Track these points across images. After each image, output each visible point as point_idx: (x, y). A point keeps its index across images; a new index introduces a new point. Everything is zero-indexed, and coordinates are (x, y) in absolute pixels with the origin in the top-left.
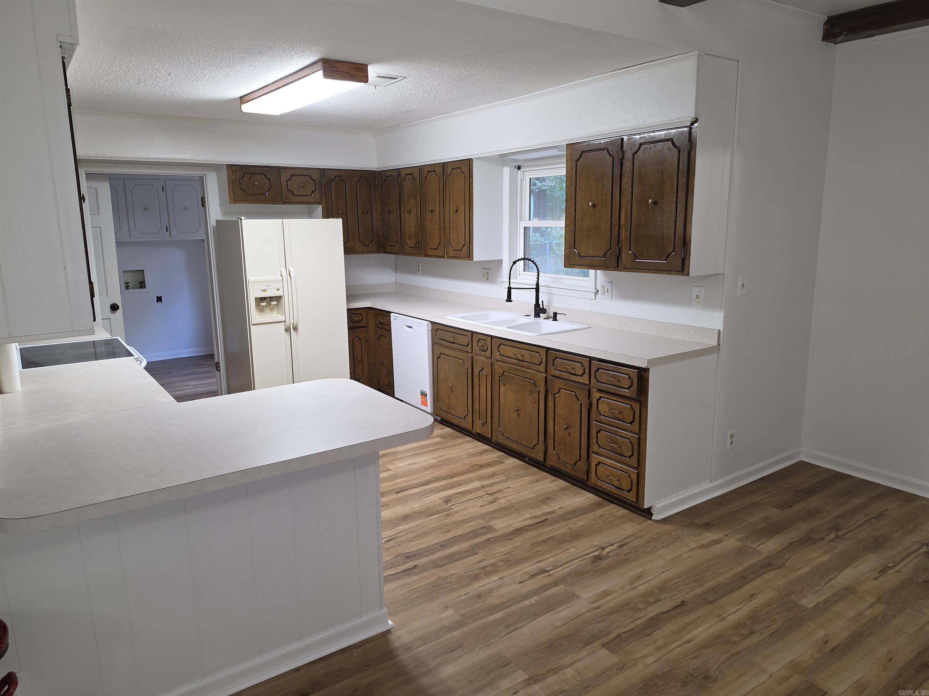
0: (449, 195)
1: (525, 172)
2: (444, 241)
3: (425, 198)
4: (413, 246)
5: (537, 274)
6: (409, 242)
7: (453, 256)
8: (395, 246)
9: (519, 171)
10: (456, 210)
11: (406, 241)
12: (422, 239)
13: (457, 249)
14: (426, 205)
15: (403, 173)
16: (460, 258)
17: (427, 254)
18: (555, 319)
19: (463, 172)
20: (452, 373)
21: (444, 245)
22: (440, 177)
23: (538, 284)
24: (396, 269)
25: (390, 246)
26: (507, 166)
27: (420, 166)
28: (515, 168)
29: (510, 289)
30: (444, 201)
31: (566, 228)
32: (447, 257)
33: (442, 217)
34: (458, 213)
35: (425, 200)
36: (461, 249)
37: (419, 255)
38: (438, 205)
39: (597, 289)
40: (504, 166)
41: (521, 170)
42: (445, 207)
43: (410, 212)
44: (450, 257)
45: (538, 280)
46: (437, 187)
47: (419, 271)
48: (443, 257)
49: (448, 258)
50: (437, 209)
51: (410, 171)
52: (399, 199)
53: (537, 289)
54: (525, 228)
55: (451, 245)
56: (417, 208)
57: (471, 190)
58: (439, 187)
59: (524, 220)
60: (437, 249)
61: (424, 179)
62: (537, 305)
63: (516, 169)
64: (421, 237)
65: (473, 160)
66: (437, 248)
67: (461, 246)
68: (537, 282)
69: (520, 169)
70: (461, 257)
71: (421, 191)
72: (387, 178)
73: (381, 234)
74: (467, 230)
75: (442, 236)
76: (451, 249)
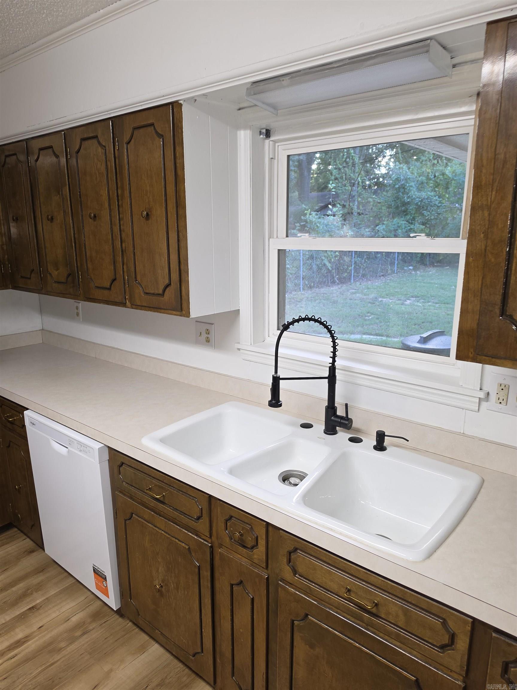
0: (130, 184)
1: (277, 144)
2: (124, 276)
3: (80, 192)
4: (63, 280)
5: (332, 349)
6: (55, 273)
7: (145, 305)
8: (30, 278)
9: (267, 141)
10: (147, 214)
11: (49, 270)
12: (79, 268)
13: (152, 292)
14: (81, 206)
15: (36, 145)
16: (159, 310)
17: (91, 297)
18: (380, 447)
19: (160, 132)
20: (160, 561)
21: (124, 283)
22: (107, 148)
23: (332, 369)
24: (42, 310)
25: (22, 277)
26: (245, 128)
27: (65, 131)
28: (261, 133)
29: (276, 380)
30: (120, 198)
31: (471, 259)
32: (132, 305)
33: (116, 229)
34: (150, 221)
35: (80, 195)
36: (161, 292)
37: (75, 297)
38: (107, 205)
39: (485, 388)
40: (238, 127)
41: (272, 138)
42: (121, 209)
43: (52, 219)
44: (135, 306)
45: (334, 361)
46: (103, 168)
47: (78, 314)
48: (124, 305)
49: (134, 306)
50: (105, 214)
51: (46, 143)
52: (30, 195)
53: (332, 379)
54: (281, 252)
55: (139, 283)
56: (64, 212)
57: (179, 172)
58: (107, 168)
59: (275, 236)
60: (109, 289)
61: (75, 155)
62: (331, 408)
63: (261, 136)
64: (77, 264)
65: (181, 105)
66: (108, 287)
67: (161, 288)
68: (331, 365)
69: (270, 137)
70: (162, 307)
71: (70, 180)
72: (8, 160)
73: (6, 256)
74: (174, 257)
75: (119, 265)
76: (139, 291)
